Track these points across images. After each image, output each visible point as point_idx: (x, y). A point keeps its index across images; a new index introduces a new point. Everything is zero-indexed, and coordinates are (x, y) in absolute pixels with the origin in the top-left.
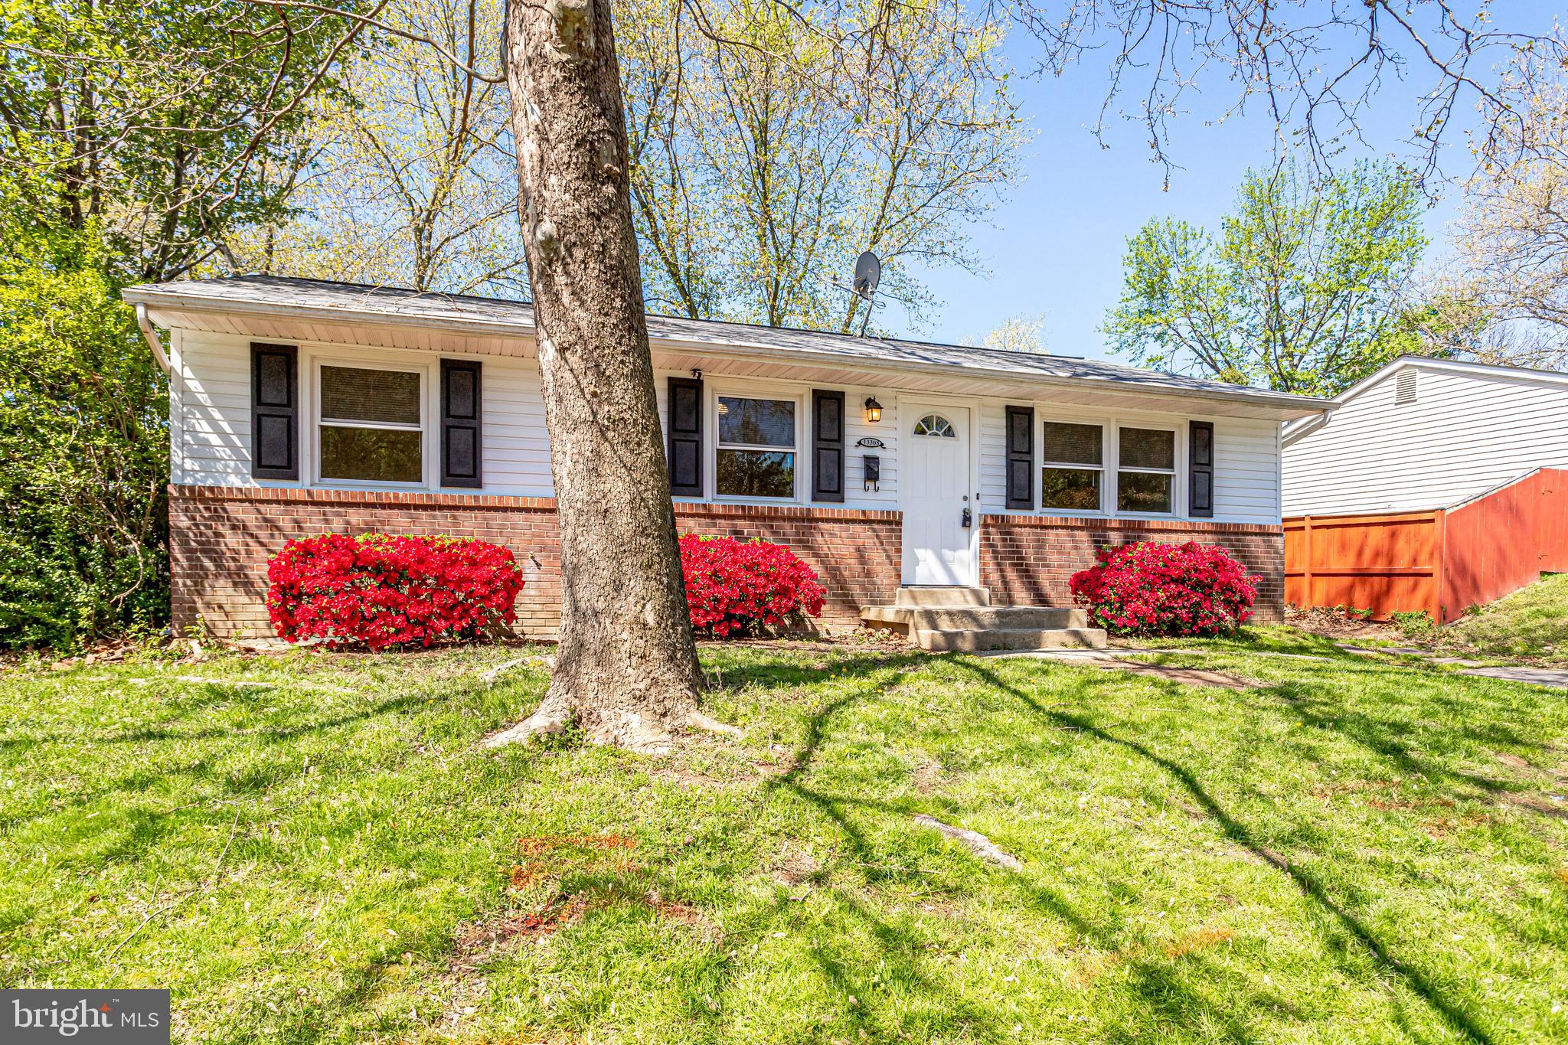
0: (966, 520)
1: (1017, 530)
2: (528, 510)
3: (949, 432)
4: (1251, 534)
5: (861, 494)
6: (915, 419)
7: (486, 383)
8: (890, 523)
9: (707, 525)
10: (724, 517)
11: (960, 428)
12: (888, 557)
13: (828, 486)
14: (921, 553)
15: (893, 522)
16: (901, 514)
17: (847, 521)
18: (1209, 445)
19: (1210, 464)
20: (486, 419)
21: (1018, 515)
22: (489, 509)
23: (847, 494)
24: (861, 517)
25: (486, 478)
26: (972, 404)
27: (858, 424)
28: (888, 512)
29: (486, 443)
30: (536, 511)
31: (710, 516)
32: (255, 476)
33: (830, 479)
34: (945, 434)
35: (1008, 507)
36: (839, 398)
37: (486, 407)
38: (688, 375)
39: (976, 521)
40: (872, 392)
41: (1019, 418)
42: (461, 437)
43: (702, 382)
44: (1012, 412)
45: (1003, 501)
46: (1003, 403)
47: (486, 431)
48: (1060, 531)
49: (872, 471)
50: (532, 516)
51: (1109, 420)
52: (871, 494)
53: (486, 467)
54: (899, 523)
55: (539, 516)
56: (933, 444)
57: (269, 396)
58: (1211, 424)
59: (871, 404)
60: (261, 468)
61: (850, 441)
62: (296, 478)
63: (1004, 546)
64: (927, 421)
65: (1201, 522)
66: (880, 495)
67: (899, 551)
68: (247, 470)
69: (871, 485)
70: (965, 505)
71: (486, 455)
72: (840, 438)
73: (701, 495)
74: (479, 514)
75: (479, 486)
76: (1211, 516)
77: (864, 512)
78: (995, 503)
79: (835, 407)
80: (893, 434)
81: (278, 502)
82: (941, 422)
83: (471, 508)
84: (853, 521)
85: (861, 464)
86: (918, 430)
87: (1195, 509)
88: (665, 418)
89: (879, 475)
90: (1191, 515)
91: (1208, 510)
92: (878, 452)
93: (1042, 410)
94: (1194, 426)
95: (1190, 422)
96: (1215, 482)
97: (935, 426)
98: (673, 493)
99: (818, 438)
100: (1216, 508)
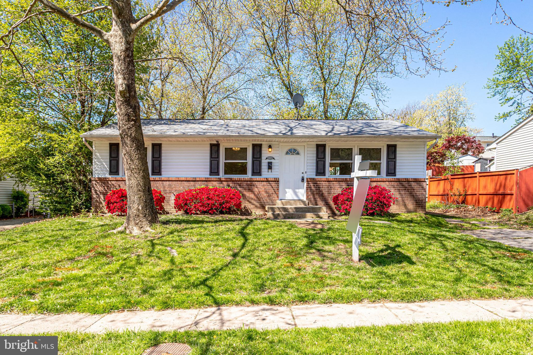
0: (303, 180)
1: (318, 182)
2: (172, 181)
3: (298, 154)
4: (411, 182)
5: (266, 173)
6: (286, 150)
7: (163, 148)
8: (275, 181)
9: (220, 183)
10: (224, 181)
11: (301, 151)
12: (274, 191)
13: (257, 171)
14: (287, 190)
16: (278, 178)
17: (261, 181)
18: (395, 152)
19: (395, 158)
20: (163, 158)
21: (319, 178)
22: (162, 181)
23: (263, 173)
24: (265, 180)
25: (162, 173)
26: (305, 144)
27: (266, 153)
28: (274, 178)
29: (163, 164)
30: (174, 181)
31: (220, 181)
32: (110, 174)
33: (257, 170)
34: (296, 154)
35: (316, 175)
36: (260, 146)
37: (163, 155)
38: (216, 143)
39: (305, 180)
40: (270, 143)
41: (321, 148)
42: (156, 163)
43: (219, 144)
44: (318, 146)
45: (315, 174)
46: (315, 143)
47: (163, 161)
48: (334, 182)
49: (270, 166)
50: (173, 182)
51: (354, 146)
52: (270, 173)
53: (162, 170)
54: (278, 181)
55: (175, 182)
56: (291, 157)
57: (113, 156)
58: (396, 145)
59: (270, 147)
60: (111, 173)
61: (263, 157)
62: (118, 175)
63: (315, 187)
64: (291, 150)
65: (390, 178)
66: (273, 173)
67: (278, 189)
68: (108, 173)
69: (270, 170)
70: (303, 175)
71: (163, 167)
72: (260, 157)
73: (219, 175)
74: (160, 182)
75: (161, 175)
76: (395, 176)
77: (267, 179)
78: (311, 174)
79: (259, 148)
80: (278, 155)
81: (114, 181)
82: (295, 150)
83: (158, 181)
84: (263, 181)
85: (267, 164)
86: (287, 153)
87: (388, 174)
88: (209, 155)
89: (273, 167)
90: (387, 176)
91: (394, 174)
92: (272, 161)
93: (329, 145)
94: (389, 146)
95: (387, 145)
96: (397, 164)
97: (293, 152)
98: (210, 175)
99: (253, 157)
100: (397, 173)
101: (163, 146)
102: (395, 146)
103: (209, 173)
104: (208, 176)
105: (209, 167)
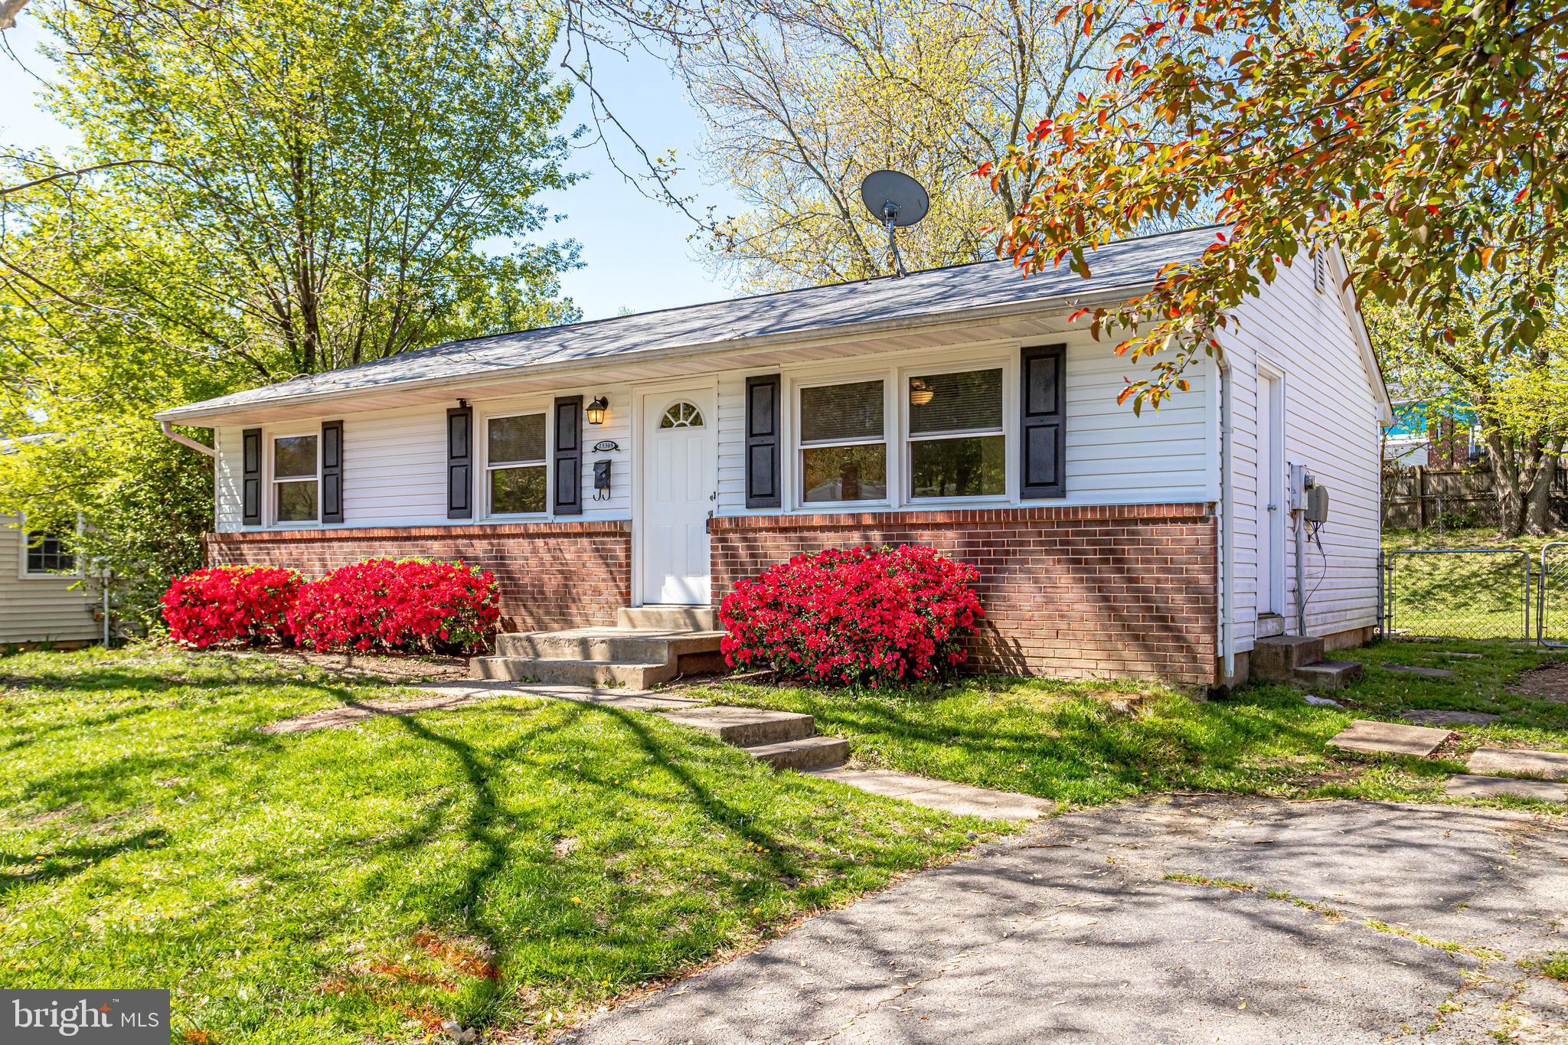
2: (361, 539)
3: (697, 421)
5: (593, 504)
6: (658, 410)
7: (346, 437)
8: (614, 534)
10: (480, 537)
11: (709, 414)
13: (568, 497)
15: (621, 532)
16: (629, 524)
18: (1060, 381)
19: (1059, 407)
20: (346, 466)
21: (761, 515)
22: (343, 540)
23: (582, 505)
24: (590, 529)
25: (345, 514)
26: (712, 382)
27: (596, 428)
28: (616, 523)
29: (345, 485)
32: (244, 523)
33: (567, 490)
34: (692, 424)
35: (747, 506)
36: (577, 404)
37: (345, 456)
38: (457, 405)
41: (762, 393)
42: (332, 483)
43: (471, 409)
44: (753, 384)
45: (742, 499)
46: (744, 374)
47: (346, 475)
49: (604, 478)
52: (604, 504)
53: (346, 504)
54: (628, 535)
56: (679, 435)
57: (250, 465)
58: (1062, 347)
59: (603, 404)
60: (246, 516)
61: (588, 447)
62: (260, 523)
64: (675, 411)
65: (1040, 506)
66: (616, 502)
67: (625, 565)
68: (241, 519)
69: (605, 492)
70: (711, 506)
71: (347, 494)
72: (577, 445)
73: (469, 516)
74: (337, 544)
75: (342, 520)
76: (1062, 494)
77: (593, 524)
78: (734, 504)
79: (575, 413)
80: (628, 433)
82: (689, 408)
83: (340, 540)
84: (582, 535)
85: (595, 471)
86: (666, 424)
87: (1030, 486)
88: (445, 447)
89: (613, 481)
90: (1023, 496)
91: (1056, 486)
92: (613, 456)
93: (794, 375)
94: (1030, 356)
95: (1024, 350)
96: (1070, 440)
97: (683, 415)
98: (449, 517)
99: (558, 448)
100: (1070, 484)
101: (346, 427)
102: (1056, 354)
103: (445, 509)
104: (446, 521)
105: (445, 489)
